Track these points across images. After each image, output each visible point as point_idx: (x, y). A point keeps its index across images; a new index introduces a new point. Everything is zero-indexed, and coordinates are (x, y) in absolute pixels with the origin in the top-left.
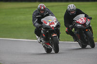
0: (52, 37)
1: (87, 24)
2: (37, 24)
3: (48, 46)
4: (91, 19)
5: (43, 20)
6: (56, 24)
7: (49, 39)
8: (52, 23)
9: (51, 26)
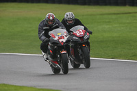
0: (60, 55)
1: (86, 37)
2: (43, 38)
3: (55, 65)
4: (91, 33)
5: (50, 33)
6: (66, 38)
7: (57, 57)
8: (62, 37)
9: (60, 40)
